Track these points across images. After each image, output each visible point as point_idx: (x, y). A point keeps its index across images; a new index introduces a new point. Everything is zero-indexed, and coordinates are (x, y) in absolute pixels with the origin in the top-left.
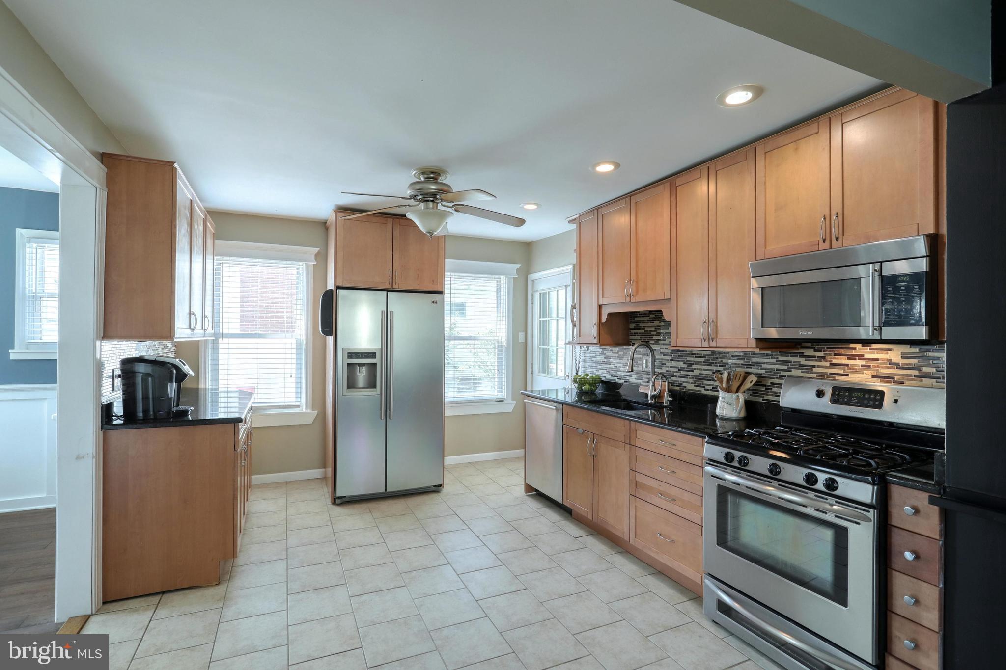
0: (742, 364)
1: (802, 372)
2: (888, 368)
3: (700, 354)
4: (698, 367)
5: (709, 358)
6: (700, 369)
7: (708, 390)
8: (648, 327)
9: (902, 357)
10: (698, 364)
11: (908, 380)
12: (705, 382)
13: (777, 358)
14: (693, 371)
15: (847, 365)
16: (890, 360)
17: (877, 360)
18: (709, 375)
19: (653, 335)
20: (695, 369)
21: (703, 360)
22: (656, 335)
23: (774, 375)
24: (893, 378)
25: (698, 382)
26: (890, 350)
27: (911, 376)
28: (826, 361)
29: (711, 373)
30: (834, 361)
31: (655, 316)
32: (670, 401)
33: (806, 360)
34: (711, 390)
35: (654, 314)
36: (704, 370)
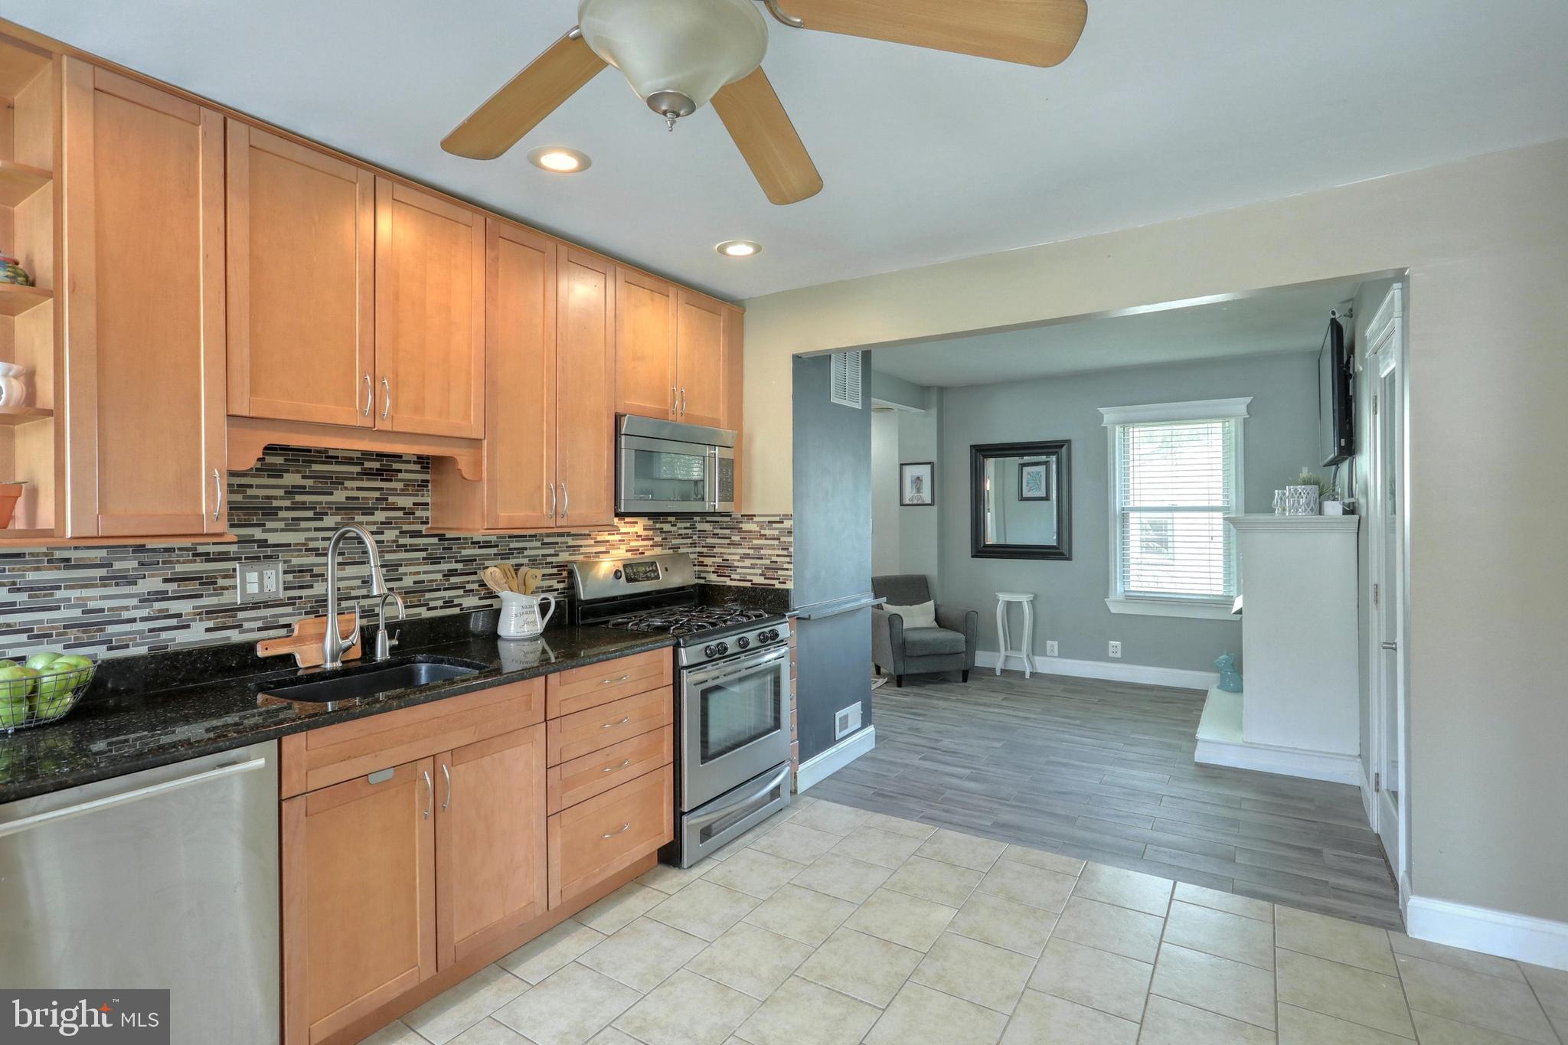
0: (495, 555)
1: (570, 555)
2: (636, 540)
3: (416, 545)
4: (412, 569)
5: (435, 549)
6: (418, 573)
7: (435, 608)
8: (259, 487)
9: (644, 529)
10: (410, 565)
11: (648, 550)
12: (428, 595)
13: (543, 540)
14: (401, 579)
15: (608, 541)
16: (637, 533)
17: (629, 533)
18: (436, 580)
19: (280, 508)
20: (406, 574)
21: (423, 554)
22: (288, 509)
23: (540, 564)
24: (638, 550)
25: (415, 600)
26: (636, 523)
27: (647, 546)
28: (592, 539)
29: (439, 576)
30: (599, 538)
31: (286, 460)
32: (392, 648)
33: (573, 539)
34: (441, 607)
35: (281, 455)
36: (425, 573)
